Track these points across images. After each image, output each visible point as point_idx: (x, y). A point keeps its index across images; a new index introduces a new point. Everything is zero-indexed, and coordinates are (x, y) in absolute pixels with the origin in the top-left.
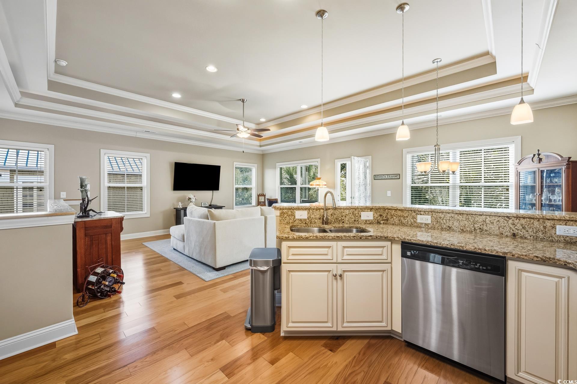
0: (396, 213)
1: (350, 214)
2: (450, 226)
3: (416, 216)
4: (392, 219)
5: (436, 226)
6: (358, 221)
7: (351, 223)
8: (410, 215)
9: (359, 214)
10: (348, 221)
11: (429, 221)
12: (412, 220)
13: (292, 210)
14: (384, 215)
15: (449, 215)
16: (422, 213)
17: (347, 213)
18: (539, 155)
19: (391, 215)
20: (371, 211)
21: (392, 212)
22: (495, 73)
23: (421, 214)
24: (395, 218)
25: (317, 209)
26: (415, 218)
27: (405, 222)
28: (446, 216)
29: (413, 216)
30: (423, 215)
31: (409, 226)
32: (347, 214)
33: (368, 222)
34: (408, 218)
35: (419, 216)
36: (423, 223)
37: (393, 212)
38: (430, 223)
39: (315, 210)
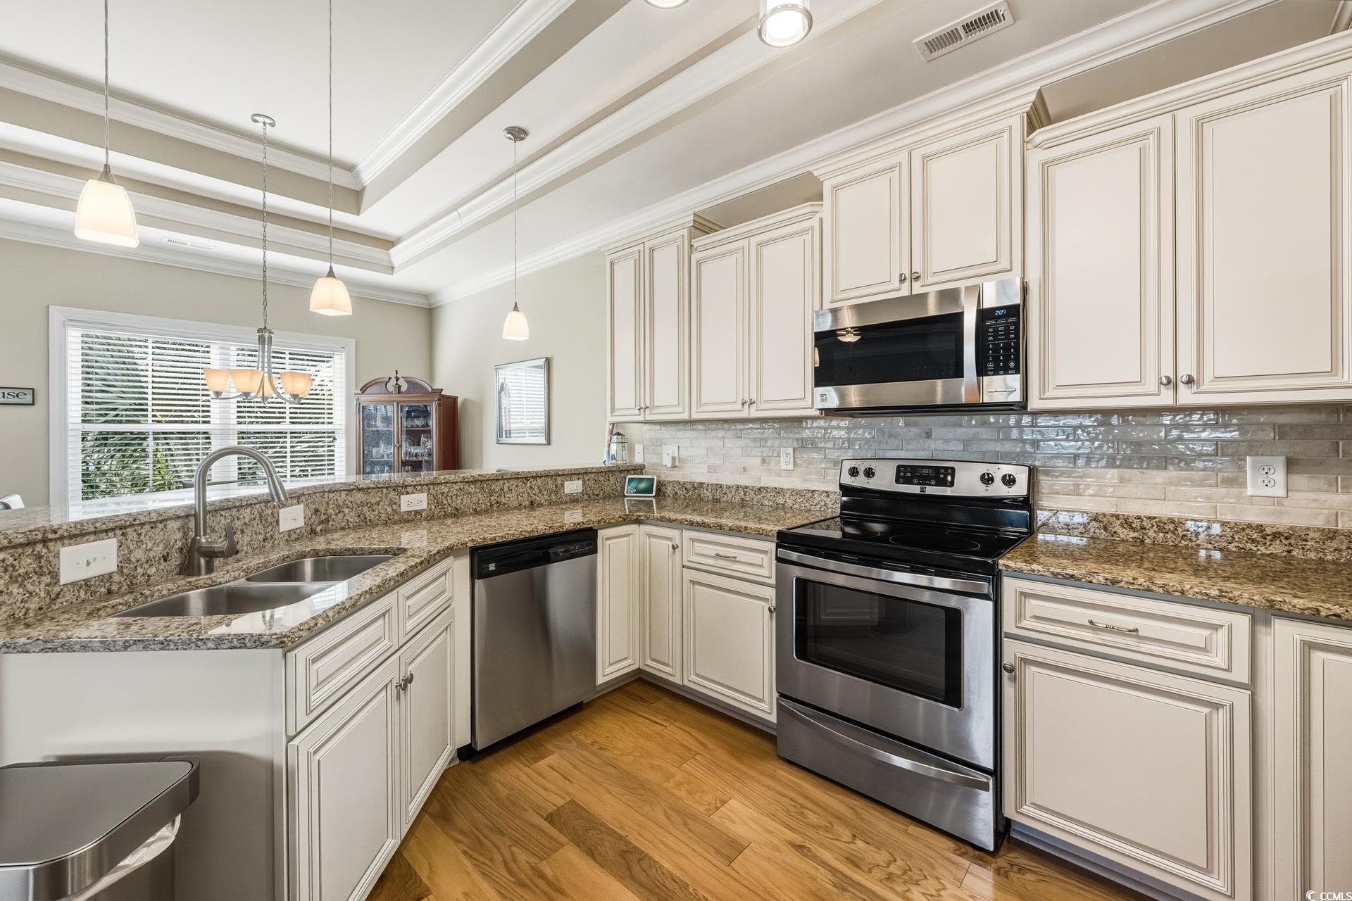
0: (350, 499)
1: (254, 519)
2: (458, 507)
3: (397, 497)
4: (340, 516)
5: (436, 513)
6: (272, 537)
7: (257, 548)
8: (384, 498)
9: (274, 517)
10: (249, 544)
11: (424, 506)
12: (388, 510)
13: (39, 547)
14: (322, 509)
15: (456, 487)
16: (409, 489)
17: (247, 520)
18: (397, 379)
19: (338, 506)
20: (298, 503)
21: (339, 499)
22: (358, 212)
23: (408, 493)
24: (346, 511)
25: (153, 525)
26: (395, 504)
27: (372, 516)
28: (452, 489)
29: (391, 500)
30: (413, 493)
31: (383, 524)
32: (245, 524)
33: (294, 536)
34: (380, 507)
35: (404, 498)
36: (411, 512)
37: (343, 496)
38: (426, 507)
39: (147, 527)
